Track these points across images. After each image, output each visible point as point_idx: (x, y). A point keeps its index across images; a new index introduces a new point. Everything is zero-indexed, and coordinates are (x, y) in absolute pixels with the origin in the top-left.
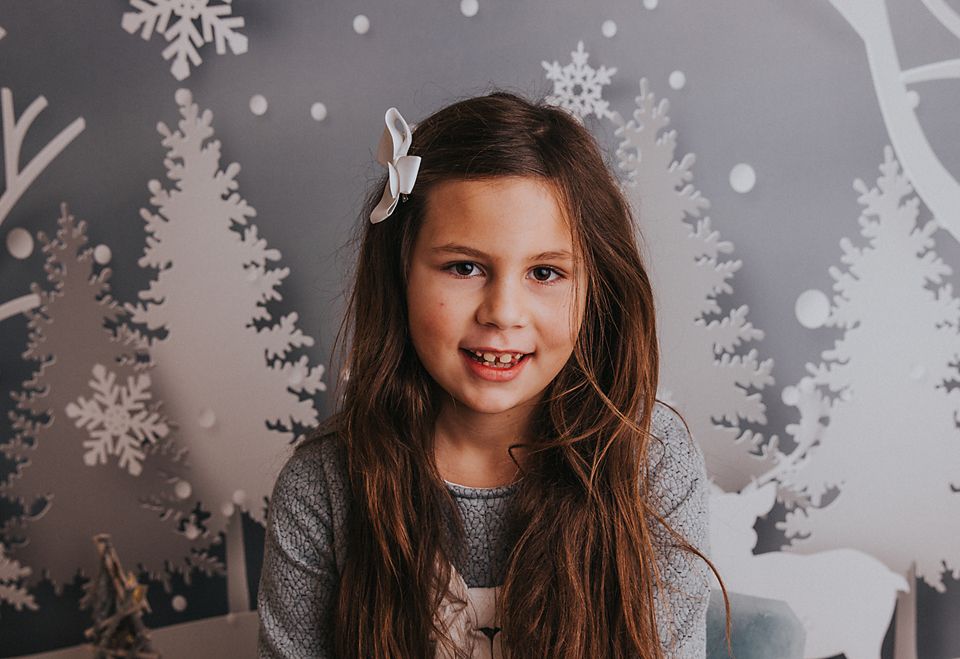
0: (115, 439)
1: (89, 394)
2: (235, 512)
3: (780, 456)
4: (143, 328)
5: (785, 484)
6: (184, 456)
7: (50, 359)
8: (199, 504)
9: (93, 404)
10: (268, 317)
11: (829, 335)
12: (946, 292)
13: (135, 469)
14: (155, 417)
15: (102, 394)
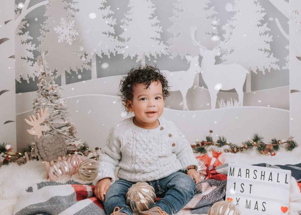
0: (66, 36)
1: (60, 25)
2: (94, 55)
3: (221, 41)
4: (73, 9)
5: (222, 48)
6: (82, 40)
7: (50, 16)
8: (85, 52)
9: (61, 27)
10: (103, 7)
11: (233, 13)
12: (258, 4)
13: (70, 44)
14: (75, 31)
15: (63, 25)
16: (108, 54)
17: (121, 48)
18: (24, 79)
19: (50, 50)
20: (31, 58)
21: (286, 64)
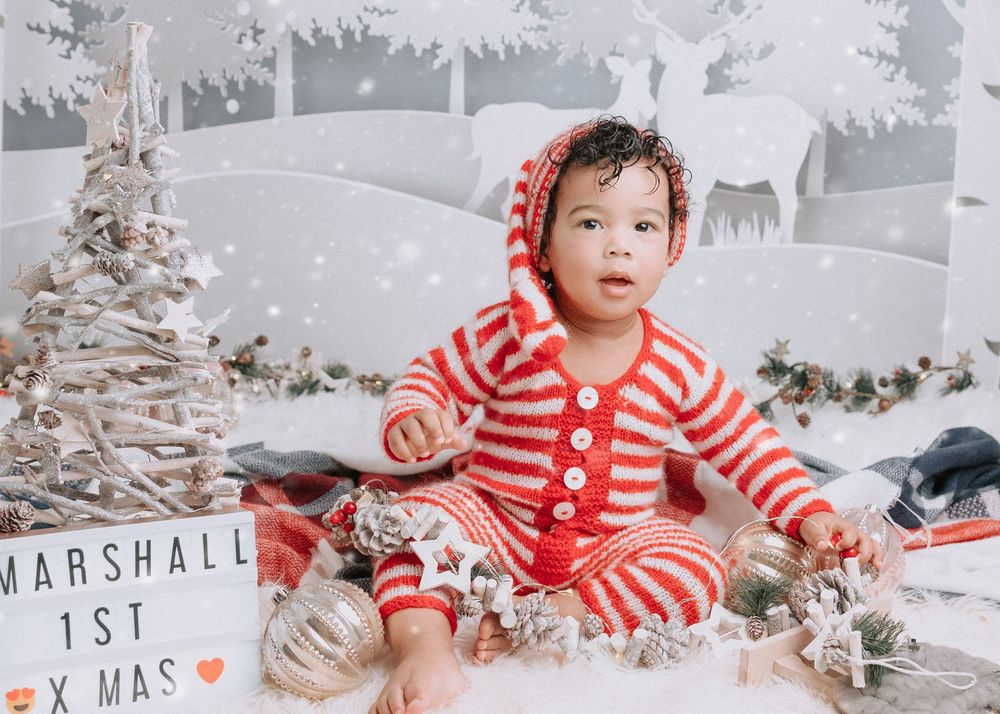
16: (336, 34)
17: (381, 14)
18: (34, 102)
19: (130, 5)
20: (62, 28)
21: (948, 108)
